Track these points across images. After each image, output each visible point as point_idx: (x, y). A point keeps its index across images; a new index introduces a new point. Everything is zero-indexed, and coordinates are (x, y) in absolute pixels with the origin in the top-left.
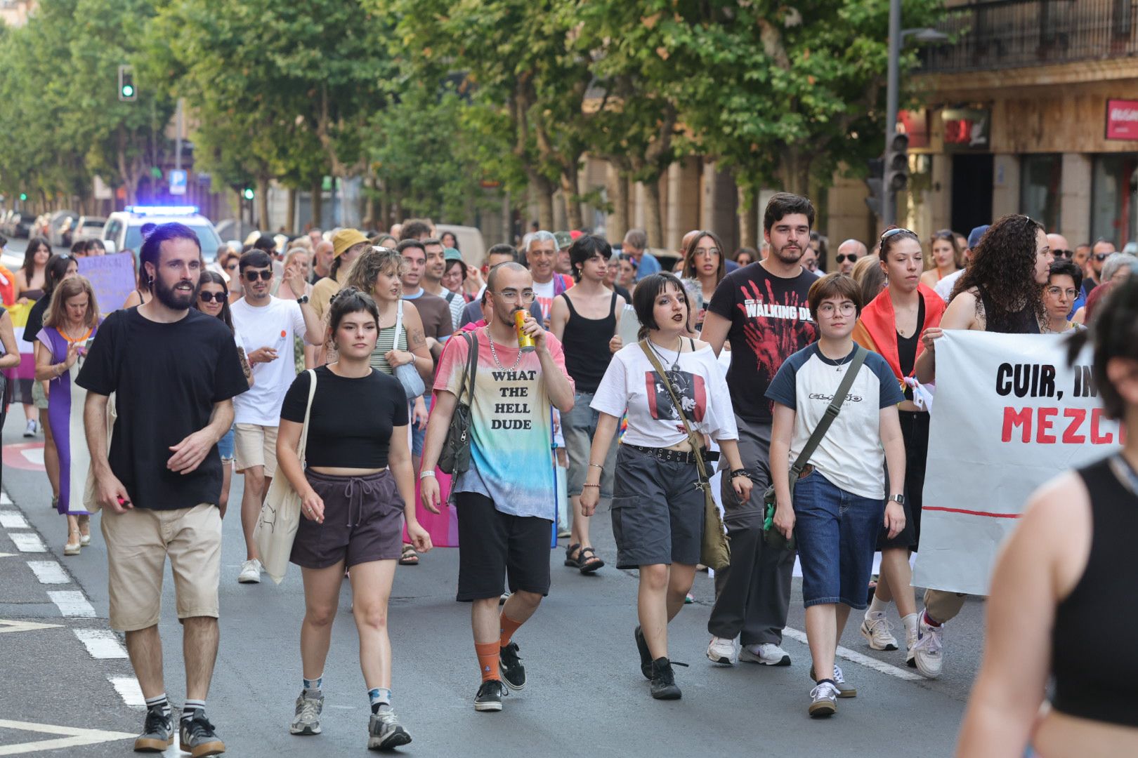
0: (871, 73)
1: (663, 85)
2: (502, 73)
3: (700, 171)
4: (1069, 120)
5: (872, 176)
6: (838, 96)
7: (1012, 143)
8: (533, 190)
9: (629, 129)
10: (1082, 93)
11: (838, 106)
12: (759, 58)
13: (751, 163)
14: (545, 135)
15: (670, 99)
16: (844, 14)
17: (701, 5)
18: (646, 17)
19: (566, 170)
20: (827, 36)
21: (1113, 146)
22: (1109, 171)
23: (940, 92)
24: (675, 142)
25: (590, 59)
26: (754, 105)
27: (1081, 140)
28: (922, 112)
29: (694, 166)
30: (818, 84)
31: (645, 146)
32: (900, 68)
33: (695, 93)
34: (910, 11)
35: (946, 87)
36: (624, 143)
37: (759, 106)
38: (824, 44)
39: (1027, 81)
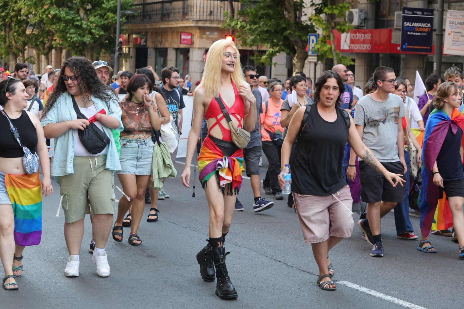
0: (112, 23)
1: (50, 26)
2: (2, 22)
3: (61, 52)
4: (170, 38)
5: (112, 54)
6: (102, 30)
7: (153, 45)
8: (11, 57)
9: (40, 39)
10: (174, 30)
11: (102, 33)
12: (79, 18)
13: (76, 49)
14: (15, 40)
15: (52, 30)
16: (104, 6)
17: (62, 2)
18: (45, 5)
19: (21, 51)
20: (99, 12)
21: (182, 46)
22: (181, 54)
23: (132, 29)
24: (53, 43)
25: (28, 18)
26: (77, 32)
27: (173, 44)
28: (127, 35)
29: (59, 50)
30: (96, 26)
31: (45, 44)
32: (120, 22)
33: (59, 28)
34: (123, 5)
35: (134, 28)
36: (38, 43)
37: (78, 33)
38: (98, 14)
39: (158, 27)
